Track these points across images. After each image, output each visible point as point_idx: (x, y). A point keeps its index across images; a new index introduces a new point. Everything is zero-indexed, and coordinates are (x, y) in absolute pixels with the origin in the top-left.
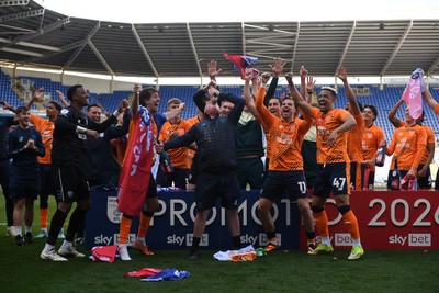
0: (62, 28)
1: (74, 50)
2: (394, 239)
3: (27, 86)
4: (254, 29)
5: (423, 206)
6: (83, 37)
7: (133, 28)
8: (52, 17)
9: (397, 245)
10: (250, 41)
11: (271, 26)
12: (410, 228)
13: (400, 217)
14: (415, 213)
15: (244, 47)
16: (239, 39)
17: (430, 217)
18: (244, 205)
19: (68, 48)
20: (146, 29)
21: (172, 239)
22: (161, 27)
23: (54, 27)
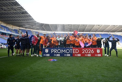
0: (39, 25)
2: (86, 55)
3: (34, 33)
4: (66, 25)
5: (90, 50)
8: (38, 23)
9: (86, 56)
10: (66, 27)
11: (69, 25)
12: (88, 54)
13: (87, 52)
14: (89, 51)
16: (64, 27)
17: (91, 52)
18: (65, 50)
21: (54, 55)
22: (53, 25)
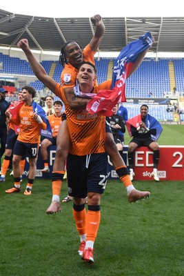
0: (10, 21)
1: (17, 35)
4: (133, 21)
6: (23, 26)
7: (55, 21)
8: (4, 14)
10: (130, 29)
15: (126, 33)
16: (123, 28)
19: (13, 33)
20: (63, 21)
23: (4, 20)
